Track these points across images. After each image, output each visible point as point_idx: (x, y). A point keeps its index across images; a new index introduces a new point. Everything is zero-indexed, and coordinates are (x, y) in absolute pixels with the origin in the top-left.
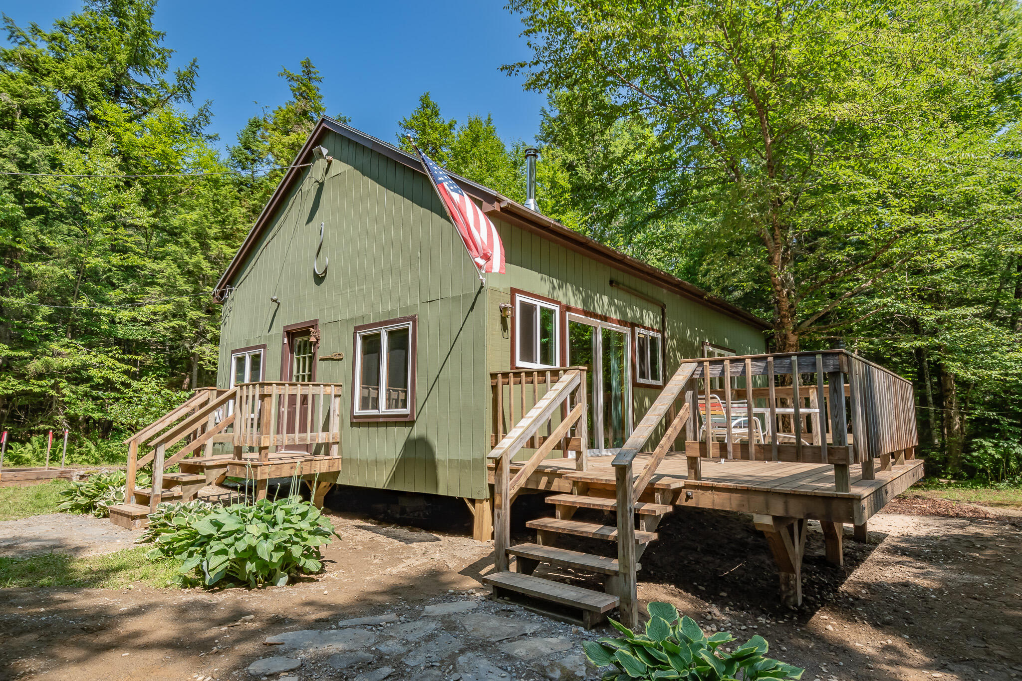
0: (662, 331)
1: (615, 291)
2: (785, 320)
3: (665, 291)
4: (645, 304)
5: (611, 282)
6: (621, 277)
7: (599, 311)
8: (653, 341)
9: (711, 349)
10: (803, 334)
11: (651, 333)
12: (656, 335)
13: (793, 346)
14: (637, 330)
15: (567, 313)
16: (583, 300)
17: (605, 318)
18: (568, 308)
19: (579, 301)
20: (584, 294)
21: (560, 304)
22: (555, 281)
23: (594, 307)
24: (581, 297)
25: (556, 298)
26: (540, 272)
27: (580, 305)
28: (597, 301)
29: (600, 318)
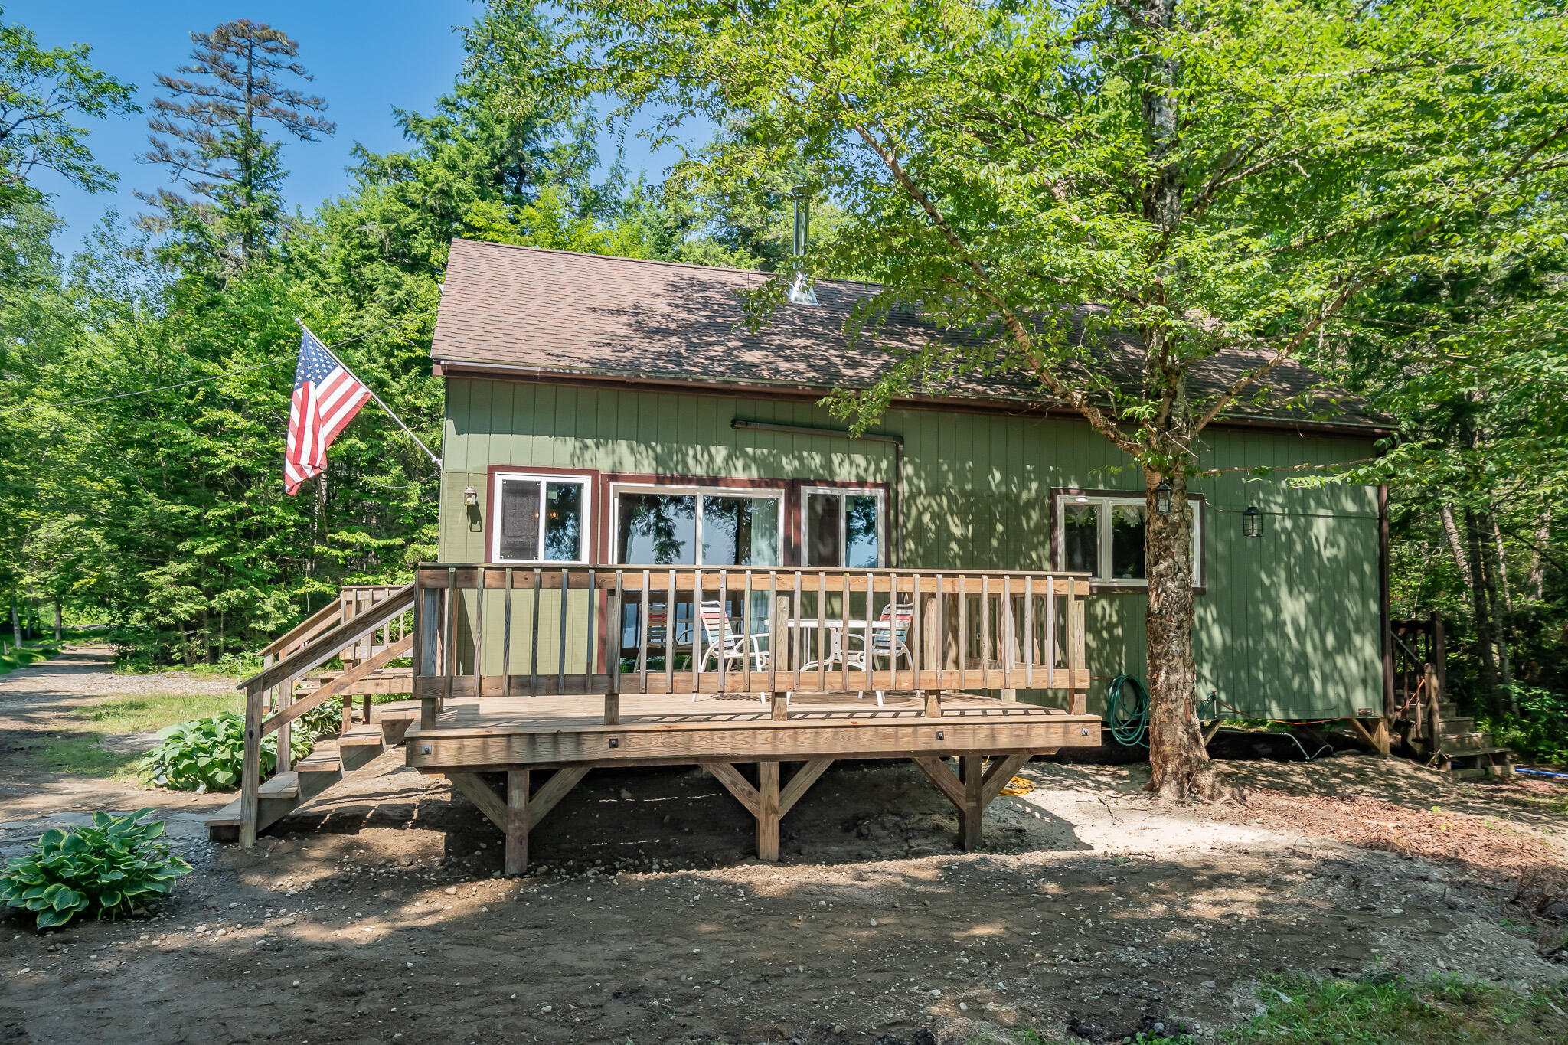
0: (894, 482)
1: (746, 434)
4: (838, 443)
5: (734, 422)
7: (697, 471)
9: (1082, 500)
11: (852, 491)
12: (868, 492)
14: (806, 491)
15: (612, 484)
16: (657, 458)
17: (714, 481)
18: (614, 477)
19: (646, 462)
20: (659, 449)
21: (594, 474)
22: (589, 441)
23: (686, 465)
24: (651, 452)
25: (588, 466)
26: (554, 434)
27: (648, 468)
28: (695, 456)
29: (700, 481)
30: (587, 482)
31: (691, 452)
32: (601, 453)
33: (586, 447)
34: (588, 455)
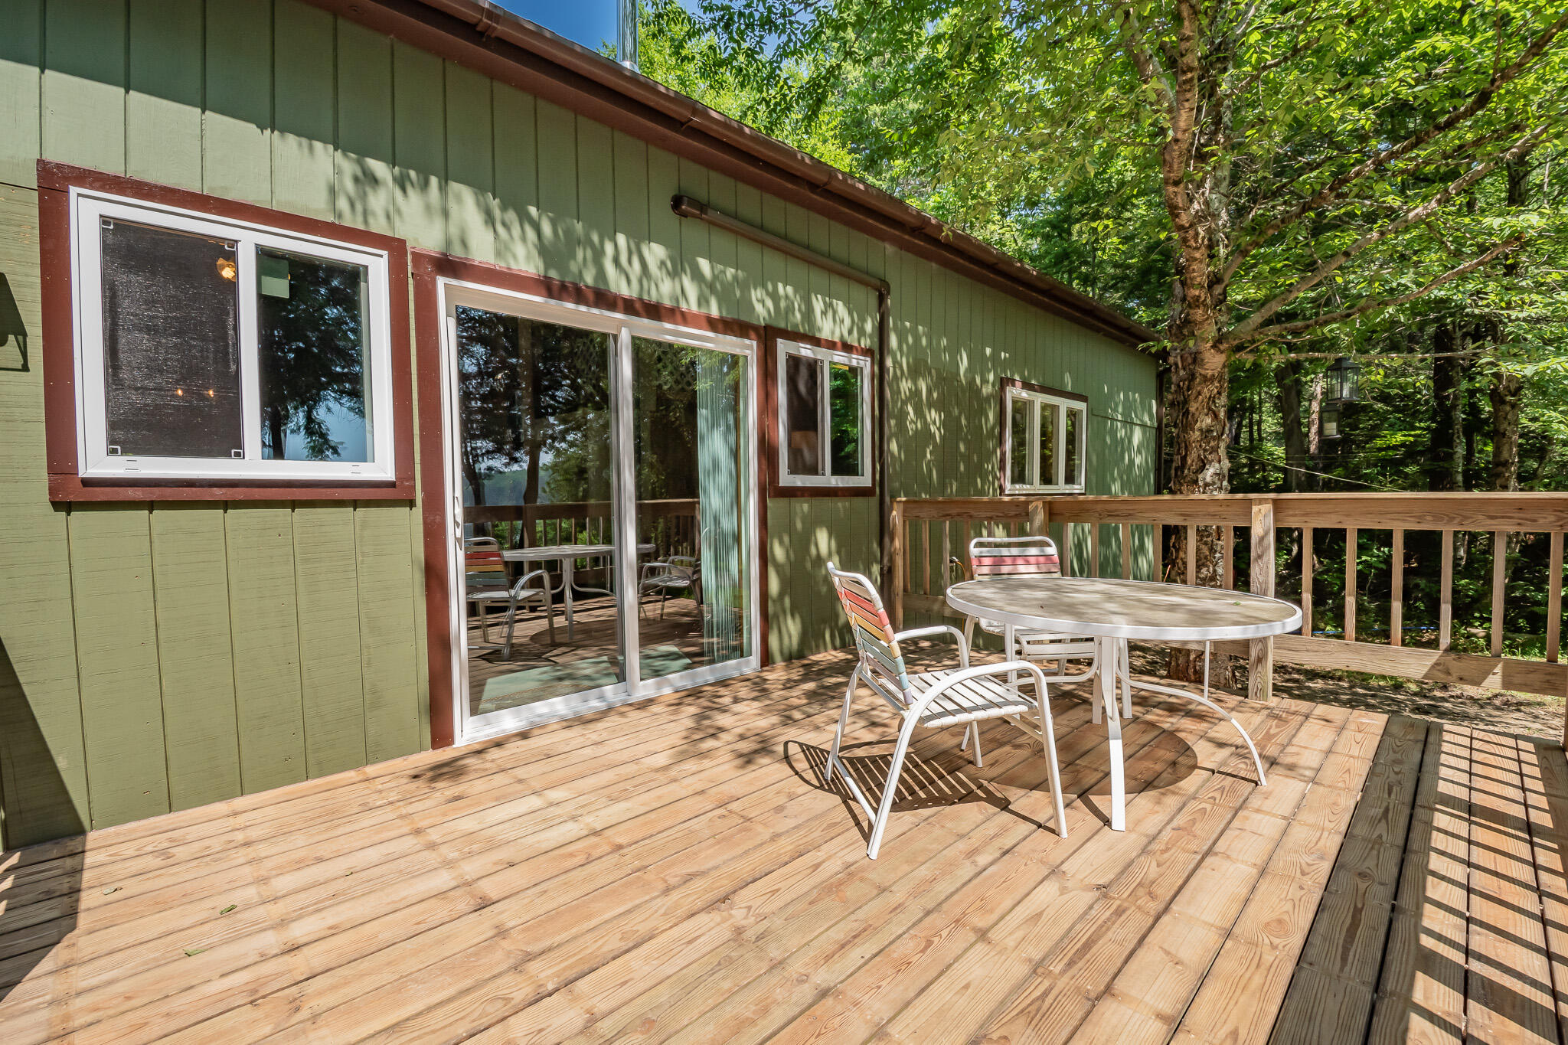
0: (878, 352)
1: (694, 232)
2: (1198, 314)
3: (890, 249)
4: (818, 277)
5: (677, 202)
6: (719, 190)
7: (621, 288)
8: (846, 378)
9: (1025, 394)
10: (1240, 348)
11: (840, 357)
12: (856, 360)
13: (1212, 379)
14: (784, 348)
15: (441, 282)
16: (543, 250)
17: (655, 311)
18: (448, 265)
19: (520, 250)
20: (547, 229)
21: (395, 247)
22: (379, 168)
23: (601, 274)
24: (531, 234)
25: (378, 226)
26: (271, 122)
27: (525, 261)
28: (616, 261)
29: (630, 307)
30: (377, 268)
31: (609, 248)
32: (412, 204)
33: (374, 181)
34: (378, 201)
